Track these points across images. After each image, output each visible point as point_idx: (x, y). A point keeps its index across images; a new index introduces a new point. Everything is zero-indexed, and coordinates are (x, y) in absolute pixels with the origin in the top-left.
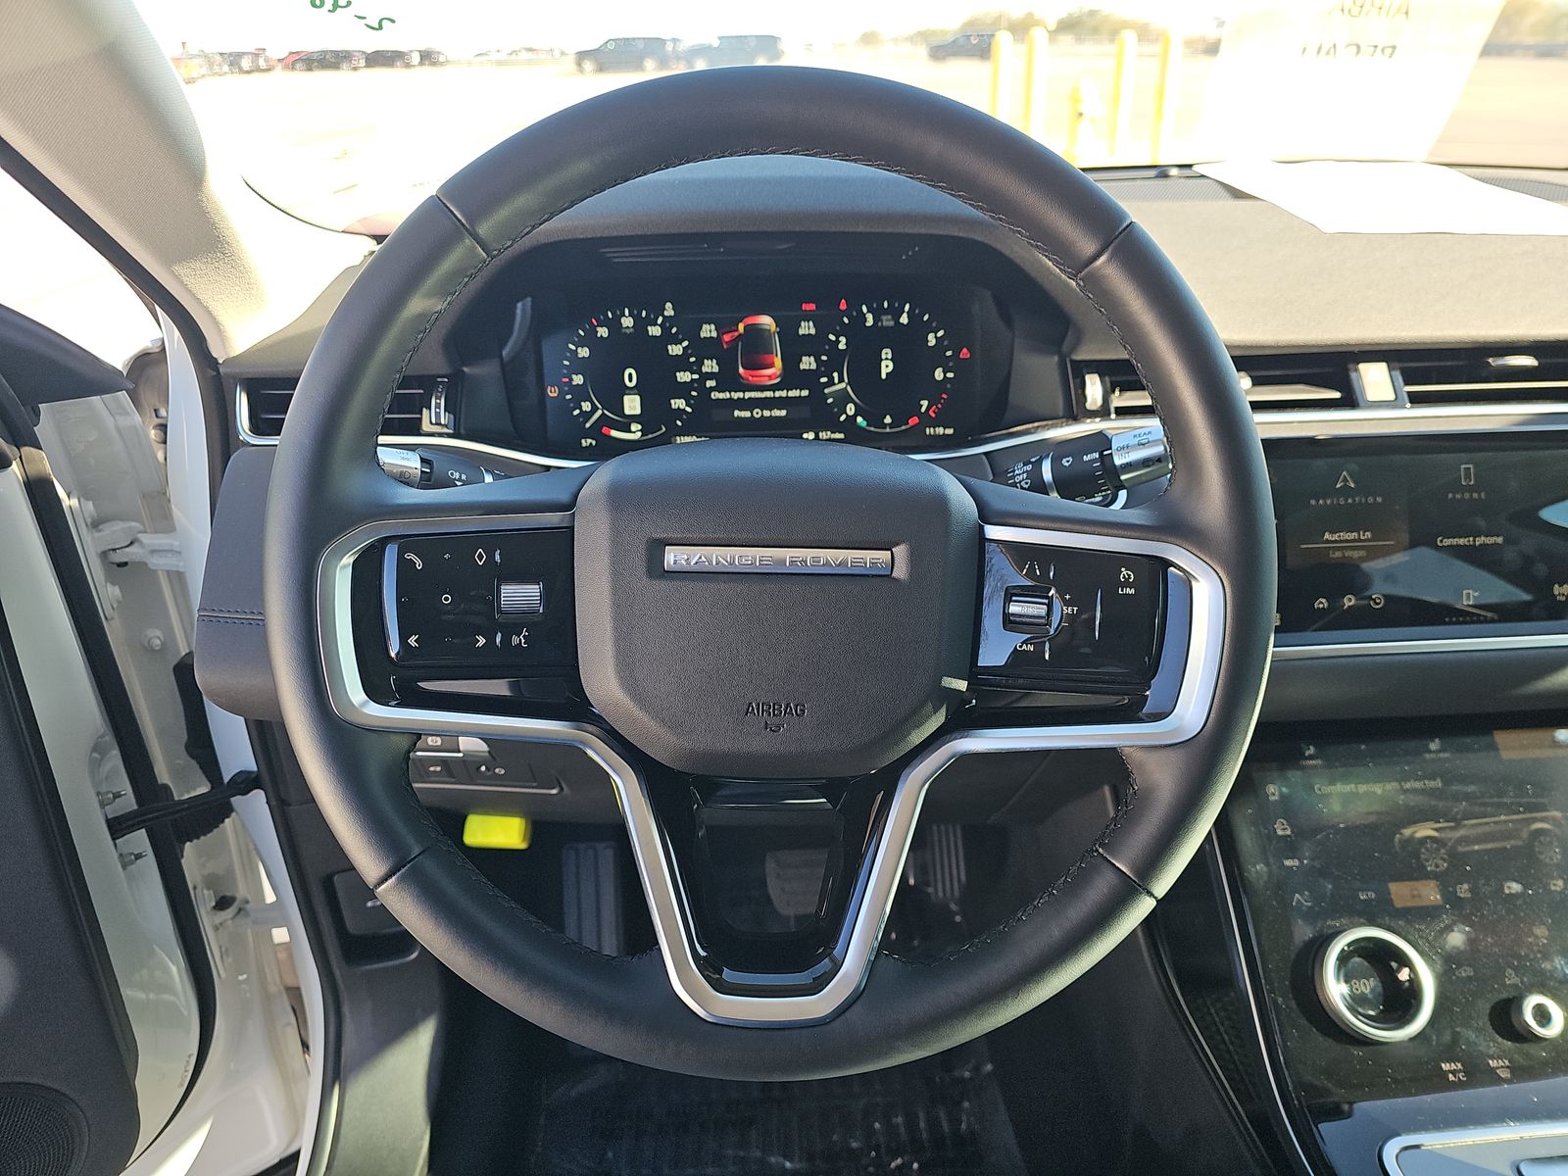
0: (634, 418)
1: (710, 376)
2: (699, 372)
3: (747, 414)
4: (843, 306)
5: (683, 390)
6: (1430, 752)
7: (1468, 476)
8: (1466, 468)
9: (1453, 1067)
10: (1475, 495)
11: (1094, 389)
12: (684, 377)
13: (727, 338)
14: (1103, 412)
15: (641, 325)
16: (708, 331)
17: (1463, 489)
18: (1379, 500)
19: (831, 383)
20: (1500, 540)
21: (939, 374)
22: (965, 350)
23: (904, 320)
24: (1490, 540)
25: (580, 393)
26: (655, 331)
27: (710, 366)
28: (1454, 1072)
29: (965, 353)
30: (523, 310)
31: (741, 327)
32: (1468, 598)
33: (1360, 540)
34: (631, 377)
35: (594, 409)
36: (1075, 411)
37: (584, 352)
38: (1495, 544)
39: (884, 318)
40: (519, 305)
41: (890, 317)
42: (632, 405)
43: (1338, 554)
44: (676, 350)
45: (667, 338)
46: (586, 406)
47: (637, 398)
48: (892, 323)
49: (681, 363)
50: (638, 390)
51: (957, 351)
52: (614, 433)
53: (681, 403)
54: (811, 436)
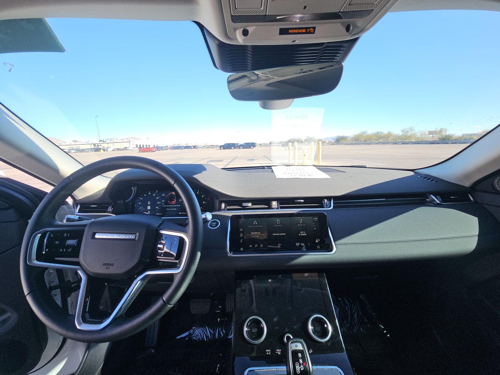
0: (149, 210)
1: (163, 203)
2: (161, 202)
3: (169, 209)
5: (158, 205)
6: (279, 277)
7: (278, 222)
8: (278, 220)
9: (269, 351)
10: (280, 226)
11: (223, 206)
12: (158, 203)
13: (166, 196)
14: (224, 210)
15: (152, 194)
16: (163, 195)
17: (277, 224)
18: (262, 226)
20: (285, 234)
21: (204, 203)
23: (198, 193)
24: (283, 234)
25: (140, 206)
26: (154, 195)
27: (163, 201)
28: (268, 352)
29: (208, 199)
31: (169, 194)
32: (279, 245)
33: (258, 234)
34: (149, 203)
35: (142, 208)
36: (220, 209)
37: (141, 199)
38: (284, 235)
42: (149, 208)
43: (254, 237)
44: (157, 198)
45: (156, 196)
46: (141, 208)
49: (158, 200)
50: (150, 205)
51: (207, 199)
52: (145, 213)
53: (157, 207)
54: (180, 213)
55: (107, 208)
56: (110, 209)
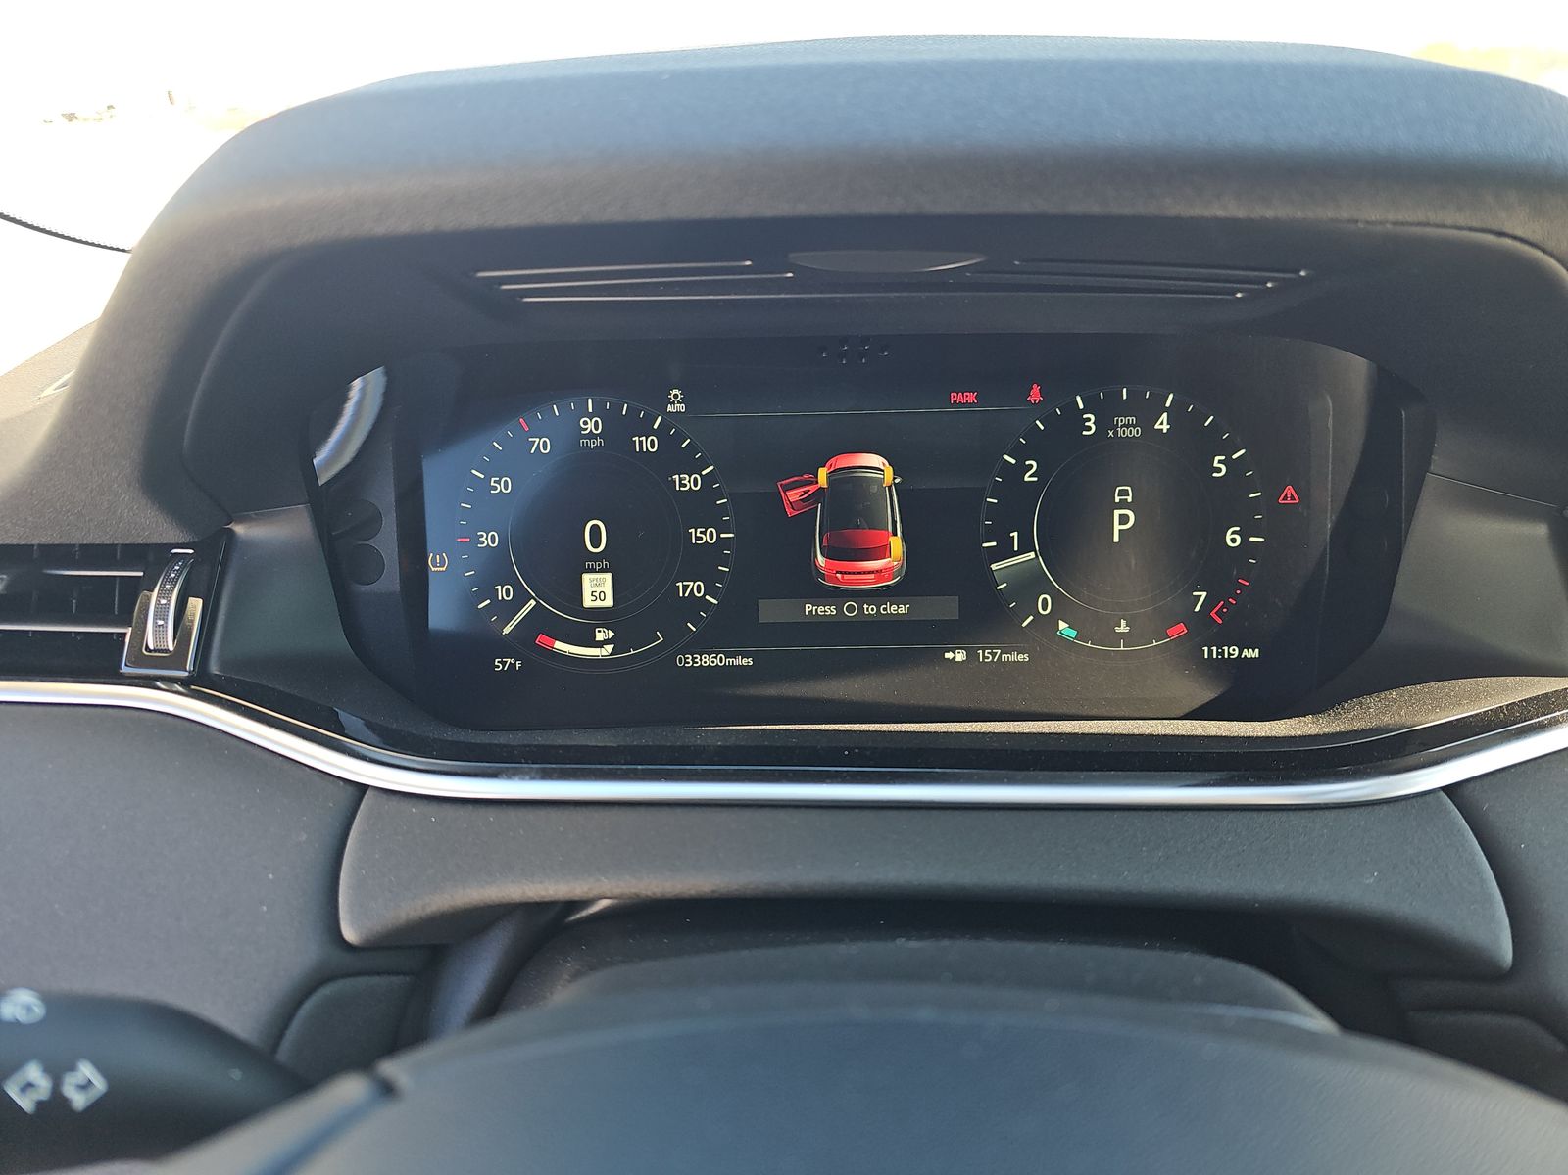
0: (600, 616)
3: (831, 610)
4: (1035, 395)
5: (701, 563)
12: (703, 536)
15: (618, 430)
19: (1003, 551)
21: (1232, 538)
22: (1289, 490)
23: (1163, 424)
25: (496, 566)
26: (648, 444)
29: (1289, 496)
30: (363, 391)
34: (595, 537)
35: (521, 598)
37: (502, 486)
39: (1121, 420)
40: (357, 383)
41: (1132, 419)
42: (598, 589)
44: (689, 482)
45: (673, 457)
46: (505, 592)
47: (608, 577)
48: (1136, 432)
49: (699, 508)
50: (609, 562)
51: (1273, 491)
52: (559, 646)
53: (695, 587)
54: (961, 656)
55: (125, 603)
56: (160, 630)
